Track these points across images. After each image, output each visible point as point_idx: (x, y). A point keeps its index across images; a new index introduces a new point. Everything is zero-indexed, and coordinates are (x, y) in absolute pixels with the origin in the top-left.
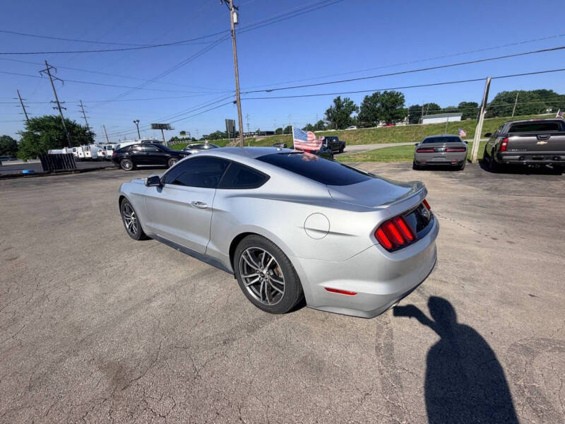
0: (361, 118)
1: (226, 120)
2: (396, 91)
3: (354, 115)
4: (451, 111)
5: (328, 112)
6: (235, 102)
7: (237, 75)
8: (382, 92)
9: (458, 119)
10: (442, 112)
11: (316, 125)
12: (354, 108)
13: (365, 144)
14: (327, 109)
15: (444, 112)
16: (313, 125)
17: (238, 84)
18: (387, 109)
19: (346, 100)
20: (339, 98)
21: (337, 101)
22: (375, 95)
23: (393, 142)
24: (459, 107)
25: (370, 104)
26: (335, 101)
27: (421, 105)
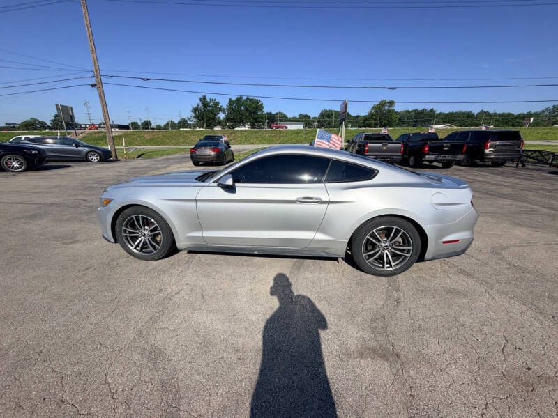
0: (227, 119)
1: (57, 106)
2: (257, 98)
3: (222, 116)
4: (294, 120)
5: (195, 110)
6: (93, 85)
7: (94, 52)
8: (244, 98)
9: (301, 127)
10: (288, 121)
11: (179, 122)
12: (221, 110)
13: (239, 144)
14: (194, 107)
15: (291, 121)
16: (176, 122)
17: (96, 64)
18: (250, 113)
19: (212, 100)
20: (204, 97)
21: (203, 100)
22: (239, 99)
23: (263, 143)
24: (300, 118)
25: (235, 107)
26: (201, 100)
27: (273, 113)
